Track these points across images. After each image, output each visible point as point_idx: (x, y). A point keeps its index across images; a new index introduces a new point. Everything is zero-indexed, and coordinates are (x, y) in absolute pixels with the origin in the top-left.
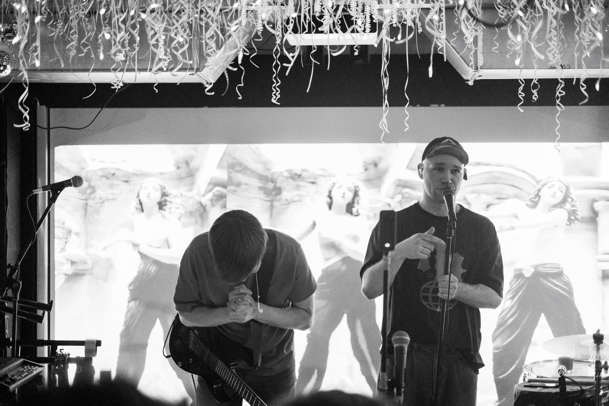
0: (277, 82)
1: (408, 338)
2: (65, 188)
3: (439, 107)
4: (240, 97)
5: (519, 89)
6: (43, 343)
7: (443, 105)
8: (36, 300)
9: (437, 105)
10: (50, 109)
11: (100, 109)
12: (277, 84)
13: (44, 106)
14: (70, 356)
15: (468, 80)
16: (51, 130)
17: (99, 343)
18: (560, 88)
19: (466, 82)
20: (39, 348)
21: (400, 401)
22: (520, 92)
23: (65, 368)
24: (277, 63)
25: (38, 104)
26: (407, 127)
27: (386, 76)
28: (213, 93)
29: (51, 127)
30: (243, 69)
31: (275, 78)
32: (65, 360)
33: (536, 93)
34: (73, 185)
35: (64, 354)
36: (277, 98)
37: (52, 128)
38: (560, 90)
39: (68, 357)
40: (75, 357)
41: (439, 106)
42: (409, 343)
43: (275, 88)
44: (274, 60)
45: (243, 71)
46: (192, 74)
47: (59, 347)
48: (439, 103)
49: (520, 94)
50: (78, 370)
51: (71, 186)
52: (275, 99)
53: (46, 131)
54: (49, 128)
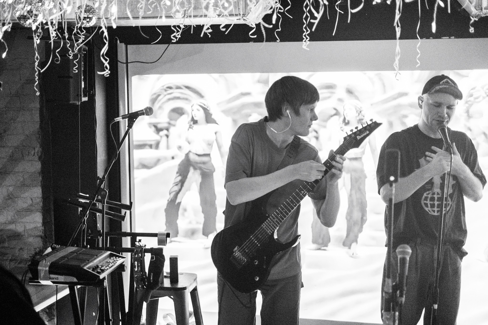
0: (307, 31)
1: (410, 251)
2: (139, 116)
4: (278, 40)
6: (126, 234)
7: (453, 37)
8: (120, 201)
9: (448, 38)
10: (129, 46)
11: (168, 45)
12: (307, 32)
13: (123, 44)
14: (146, 247)
16: (129, 64)
17: (168, 235)
20: (124, 239)
21: (402, 302)
23: (143, 257)
24: (307, 15)
25: (118, 42)
26: (419, 63)
27: (398, 26)
28: (256, 36)
29: (129, 61)
30: (280, 16)
31: (306, 28)
32: (142, 251)
34: (145, 114)
35: (141, 245)
36: (307, 44)
37: (129, 63)
39: (144, 248)
40: (149, 248)
41: (450, 38)
42: (410, 254)
43: (305, 36)
44: (305, 12)
45: (280, 18)
46: (239, 19)
47: (138, 238)
48: (450, 36)
50: (152, 258)
51: (144, 115)
52: (305, 45)
53: (125, 65)
54: (127, 63)
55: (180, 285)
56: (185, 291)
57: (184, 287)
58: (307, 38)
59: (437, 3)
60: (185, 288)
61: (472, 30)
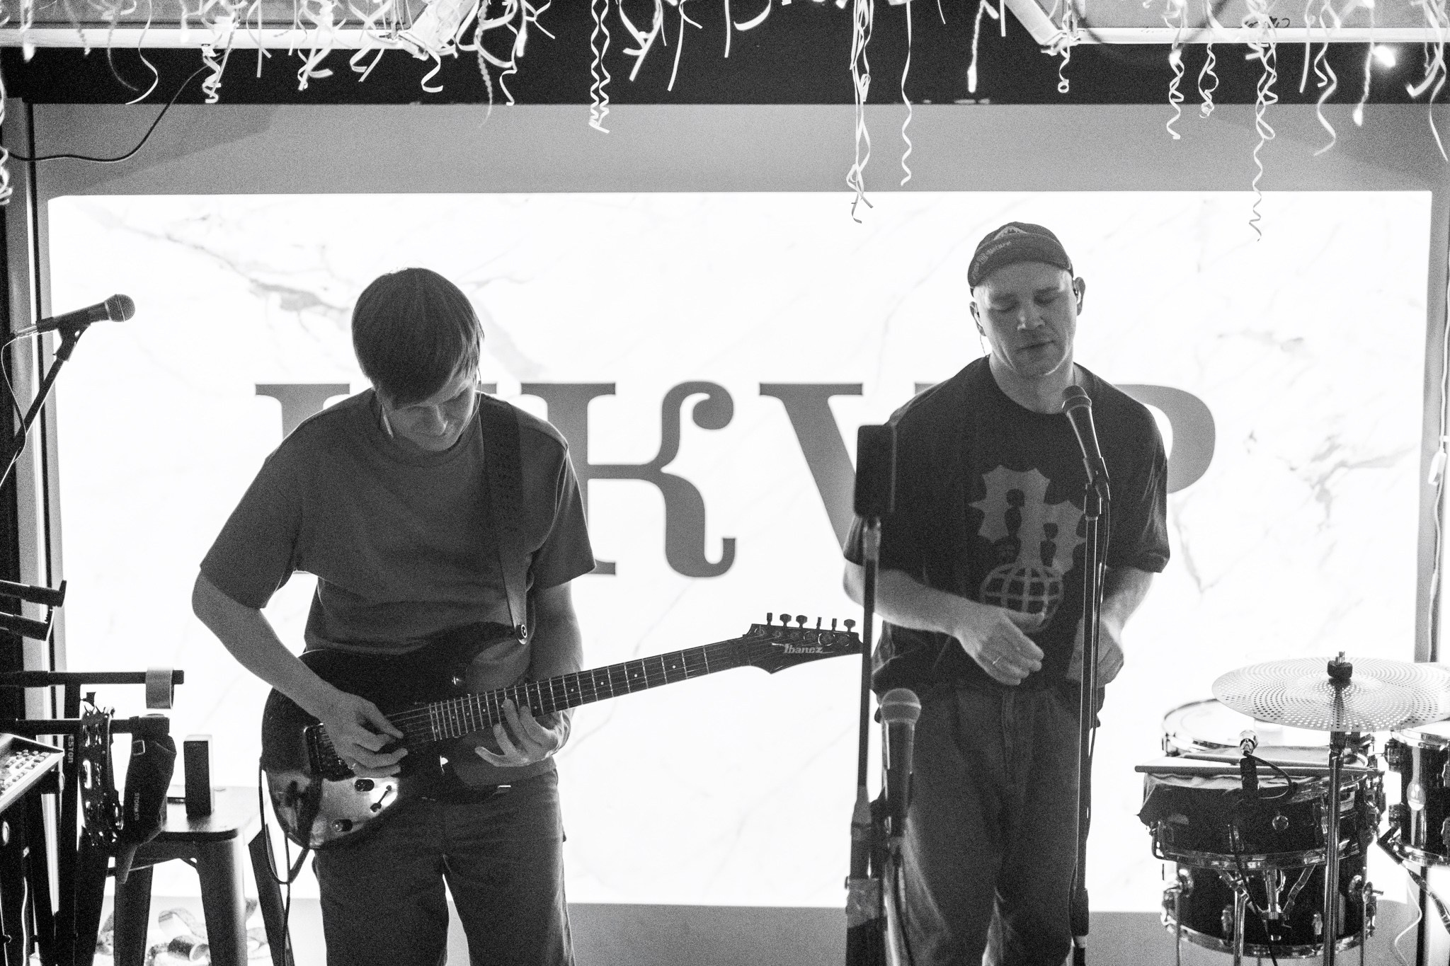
0: (603, 78)
2: (92, 324)
3: (978, 107)
4: (510, 101)
5: (1171, 84)
6: (41, 679)
7: (986, 101)
8: (19, 579)
9: (973, 101)
10: (35, 107)
11: (162, 106)
12: (600, 82)
13: (20, 100)
14: (117, 717)
15: (1048, 47)
16: (38, 163)
17: (178, 677)
18: (1266, 87)
19: (1043, 52)
20: (30, 693)
22: (1172, 91)
23: (105, 746)
24: (601, 31)
26: (908, 175)
27: (862, 71)
28: (440, 89)
29: (37, 156)
31: (598, 69)
32: (105, 726)
33: (1211, 97)
34: (110, 318)
35: (102, 711)
36: (603, 115)
37: (40, 159)
38: (1265, 91)
39: (111, 718)
40: (127, 718)
41: (977, 103)
43: (596, 92)
44: (594, 24)
46: (389, 36)
47: (85, 689)
48: (977, 98)
49: (1174, 96)
50: (136, 748)
51: (107, 319)
52: (597, 120)
53: (28, 166)
54: (35, 159)
55: (217, 824)
56: (233, 840)
57: (229, 828)
58: (602, 99)
59: (981, 11)
60: (231, 834)
61: (1064, 88)
